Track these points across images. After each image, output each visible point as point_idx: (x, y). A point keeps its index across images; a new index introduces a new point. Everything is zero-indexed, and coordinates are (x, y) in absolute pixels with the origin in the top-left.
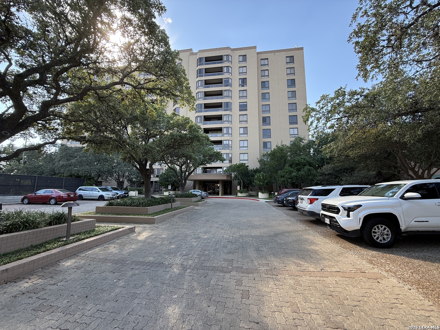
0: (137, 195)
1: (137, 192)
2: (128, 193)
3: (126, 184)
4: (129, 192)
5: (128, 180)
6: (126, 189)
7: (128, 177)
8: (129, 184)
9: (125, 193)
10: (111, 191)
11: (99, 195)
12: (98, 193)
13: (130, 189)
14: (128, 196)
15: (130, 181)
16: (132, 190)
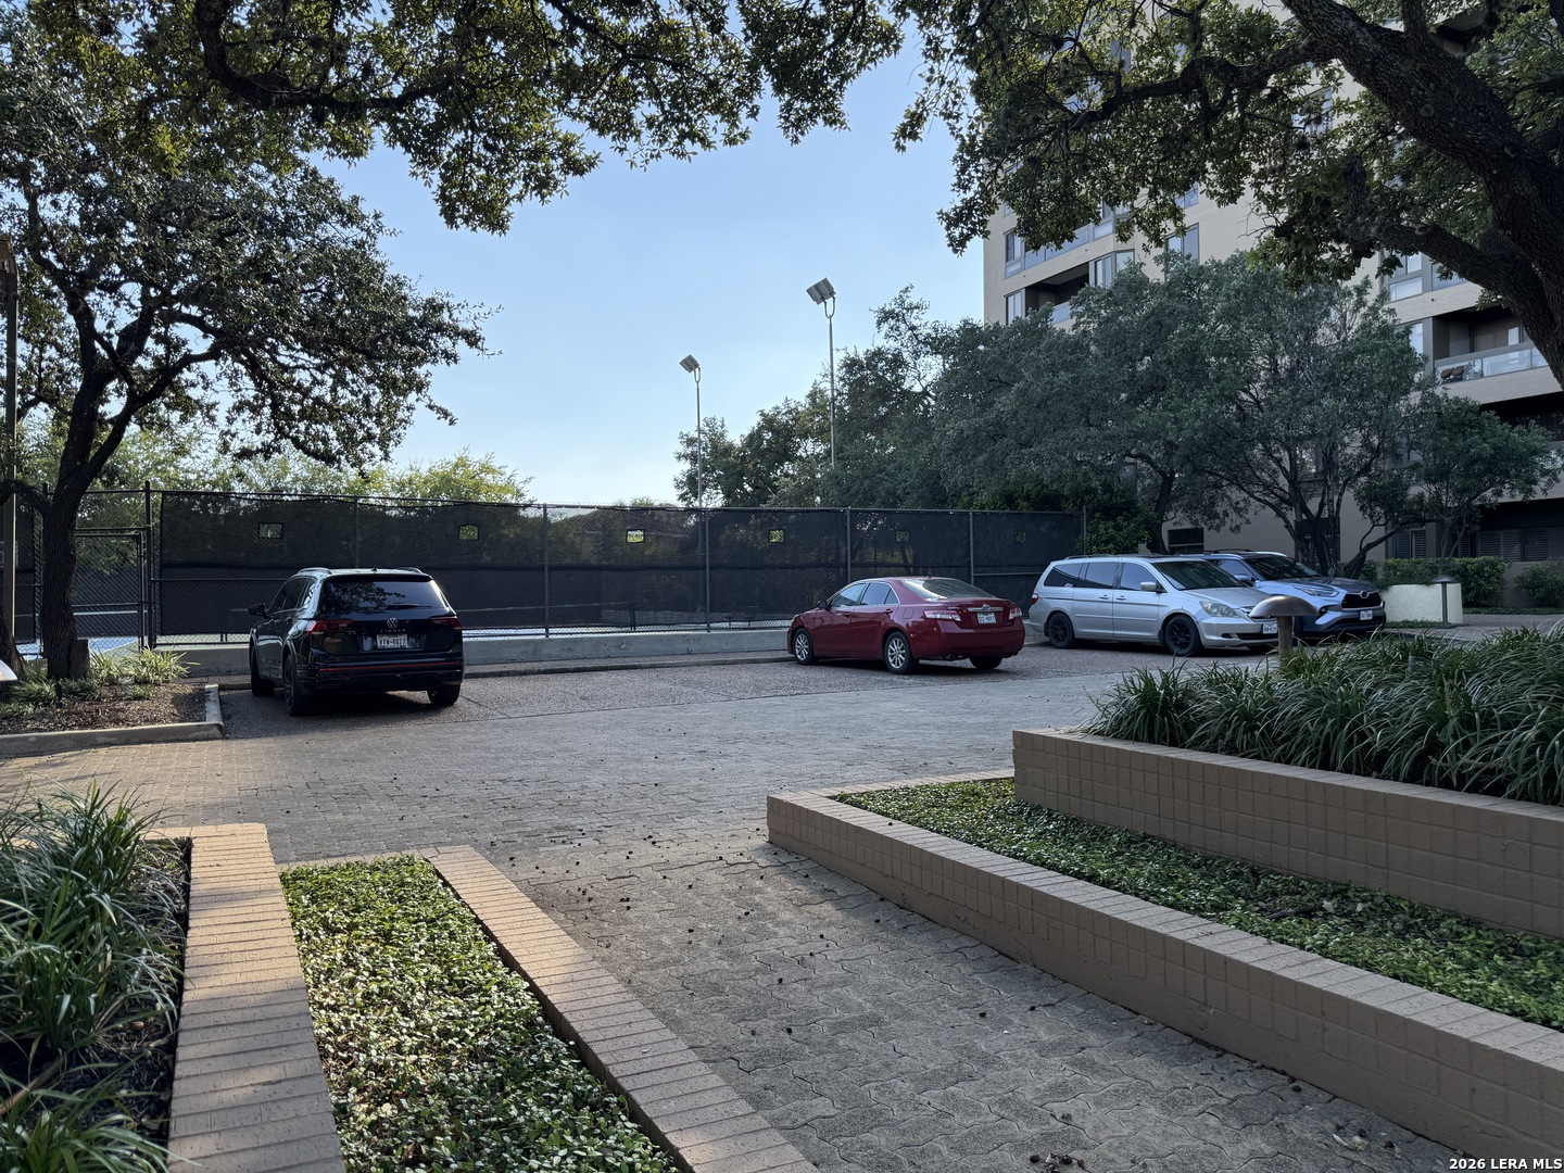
0: (1456, 613)
1: (1455, 590)
2: (1375, 600)
3: (1356, 527)
4: (1385, 587)
5: (1369, 500)
6: (1358, 568)
7: (1365, 470)
8: (1379, 532)
9: (1350, 601)
10: (1249, 583)
11: (1164, 613)
12: (1151, 597)
13: (1388, 567)
14: (1380, 619)
15: (1384, 499)
16: (1408, 578)
